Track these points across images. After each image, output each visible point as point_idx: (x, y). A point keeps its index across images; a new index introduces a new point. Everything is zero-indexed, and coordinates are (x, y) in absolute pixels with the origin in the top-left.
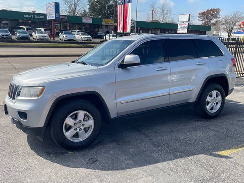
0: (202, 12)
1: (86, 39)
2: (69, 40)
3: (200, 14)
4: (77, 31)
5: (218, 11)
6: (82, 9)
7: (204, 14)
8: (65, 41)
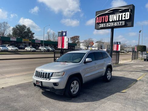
0: (71, 37)
1: (15, 50)
2: (4, 50)
3: (71, 38)
4: (7, 45)
5: (79, 37)
6: (8, 33)
7: (72, 38)
8: (1, 51)
